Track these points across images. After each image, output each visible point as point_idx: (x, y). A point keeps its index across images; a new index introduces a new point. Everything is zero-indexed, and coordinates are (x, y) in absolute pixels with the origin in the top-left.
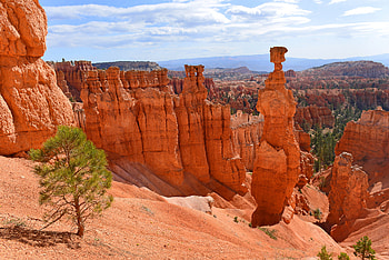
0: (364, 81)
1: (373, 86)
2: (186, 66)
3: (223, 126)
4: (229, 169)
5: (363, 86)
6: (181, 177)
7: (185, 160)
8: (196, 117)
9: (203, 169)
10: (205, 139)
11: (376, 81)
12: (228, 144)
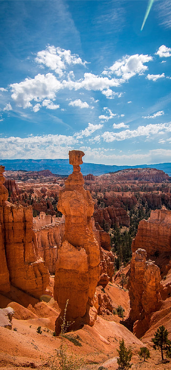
0: (151, 185)
3: (25, 229)
4: (31, 274)
5: (150, 190)
11: (159, 185)
12: (30, 247)
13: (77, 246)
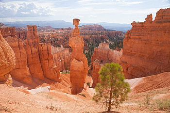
0: (97, 32)
1: (100, 34)
2: (28, 26)
3: (48, 53)
4: (52, 72)
5: (96, 34)
6: (31, 80)
7: (32, 71)
8: (34, 50)
9: (41, 74)
10: (40, 60)
11: (100, 32)
12: (51, 61)
13: (79, 60)
